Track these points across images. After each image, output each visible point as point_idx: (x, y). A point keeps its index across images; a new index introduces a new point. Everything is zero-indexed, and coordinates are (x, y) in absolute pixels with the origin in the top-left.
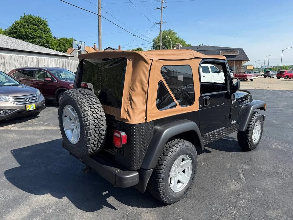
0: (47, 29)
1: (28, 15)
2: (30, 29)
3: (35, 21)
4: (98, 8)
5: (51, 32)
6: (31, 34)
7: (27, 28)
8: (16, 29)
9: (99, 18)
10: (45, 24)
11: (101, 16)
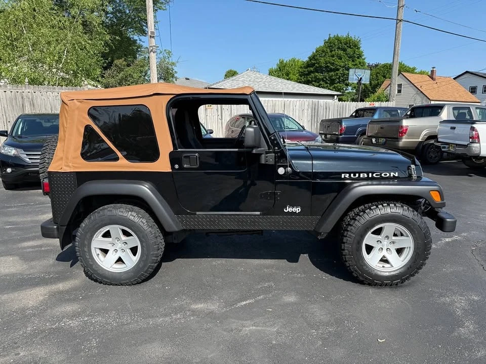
0: (358, 53)
1: (335, 36)
2: (333, 56)
3: (341, 43)
4: (399, 8)
5: (363, 57)
6: (333, 64)
7: (329, 56)
8: (315, 60)
9: (397, 24)
10: (355, 46)
11: (400, 21)
